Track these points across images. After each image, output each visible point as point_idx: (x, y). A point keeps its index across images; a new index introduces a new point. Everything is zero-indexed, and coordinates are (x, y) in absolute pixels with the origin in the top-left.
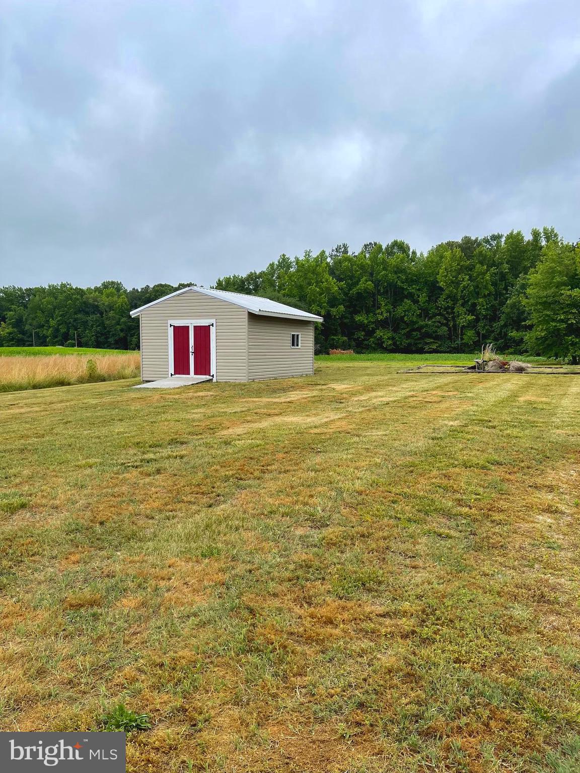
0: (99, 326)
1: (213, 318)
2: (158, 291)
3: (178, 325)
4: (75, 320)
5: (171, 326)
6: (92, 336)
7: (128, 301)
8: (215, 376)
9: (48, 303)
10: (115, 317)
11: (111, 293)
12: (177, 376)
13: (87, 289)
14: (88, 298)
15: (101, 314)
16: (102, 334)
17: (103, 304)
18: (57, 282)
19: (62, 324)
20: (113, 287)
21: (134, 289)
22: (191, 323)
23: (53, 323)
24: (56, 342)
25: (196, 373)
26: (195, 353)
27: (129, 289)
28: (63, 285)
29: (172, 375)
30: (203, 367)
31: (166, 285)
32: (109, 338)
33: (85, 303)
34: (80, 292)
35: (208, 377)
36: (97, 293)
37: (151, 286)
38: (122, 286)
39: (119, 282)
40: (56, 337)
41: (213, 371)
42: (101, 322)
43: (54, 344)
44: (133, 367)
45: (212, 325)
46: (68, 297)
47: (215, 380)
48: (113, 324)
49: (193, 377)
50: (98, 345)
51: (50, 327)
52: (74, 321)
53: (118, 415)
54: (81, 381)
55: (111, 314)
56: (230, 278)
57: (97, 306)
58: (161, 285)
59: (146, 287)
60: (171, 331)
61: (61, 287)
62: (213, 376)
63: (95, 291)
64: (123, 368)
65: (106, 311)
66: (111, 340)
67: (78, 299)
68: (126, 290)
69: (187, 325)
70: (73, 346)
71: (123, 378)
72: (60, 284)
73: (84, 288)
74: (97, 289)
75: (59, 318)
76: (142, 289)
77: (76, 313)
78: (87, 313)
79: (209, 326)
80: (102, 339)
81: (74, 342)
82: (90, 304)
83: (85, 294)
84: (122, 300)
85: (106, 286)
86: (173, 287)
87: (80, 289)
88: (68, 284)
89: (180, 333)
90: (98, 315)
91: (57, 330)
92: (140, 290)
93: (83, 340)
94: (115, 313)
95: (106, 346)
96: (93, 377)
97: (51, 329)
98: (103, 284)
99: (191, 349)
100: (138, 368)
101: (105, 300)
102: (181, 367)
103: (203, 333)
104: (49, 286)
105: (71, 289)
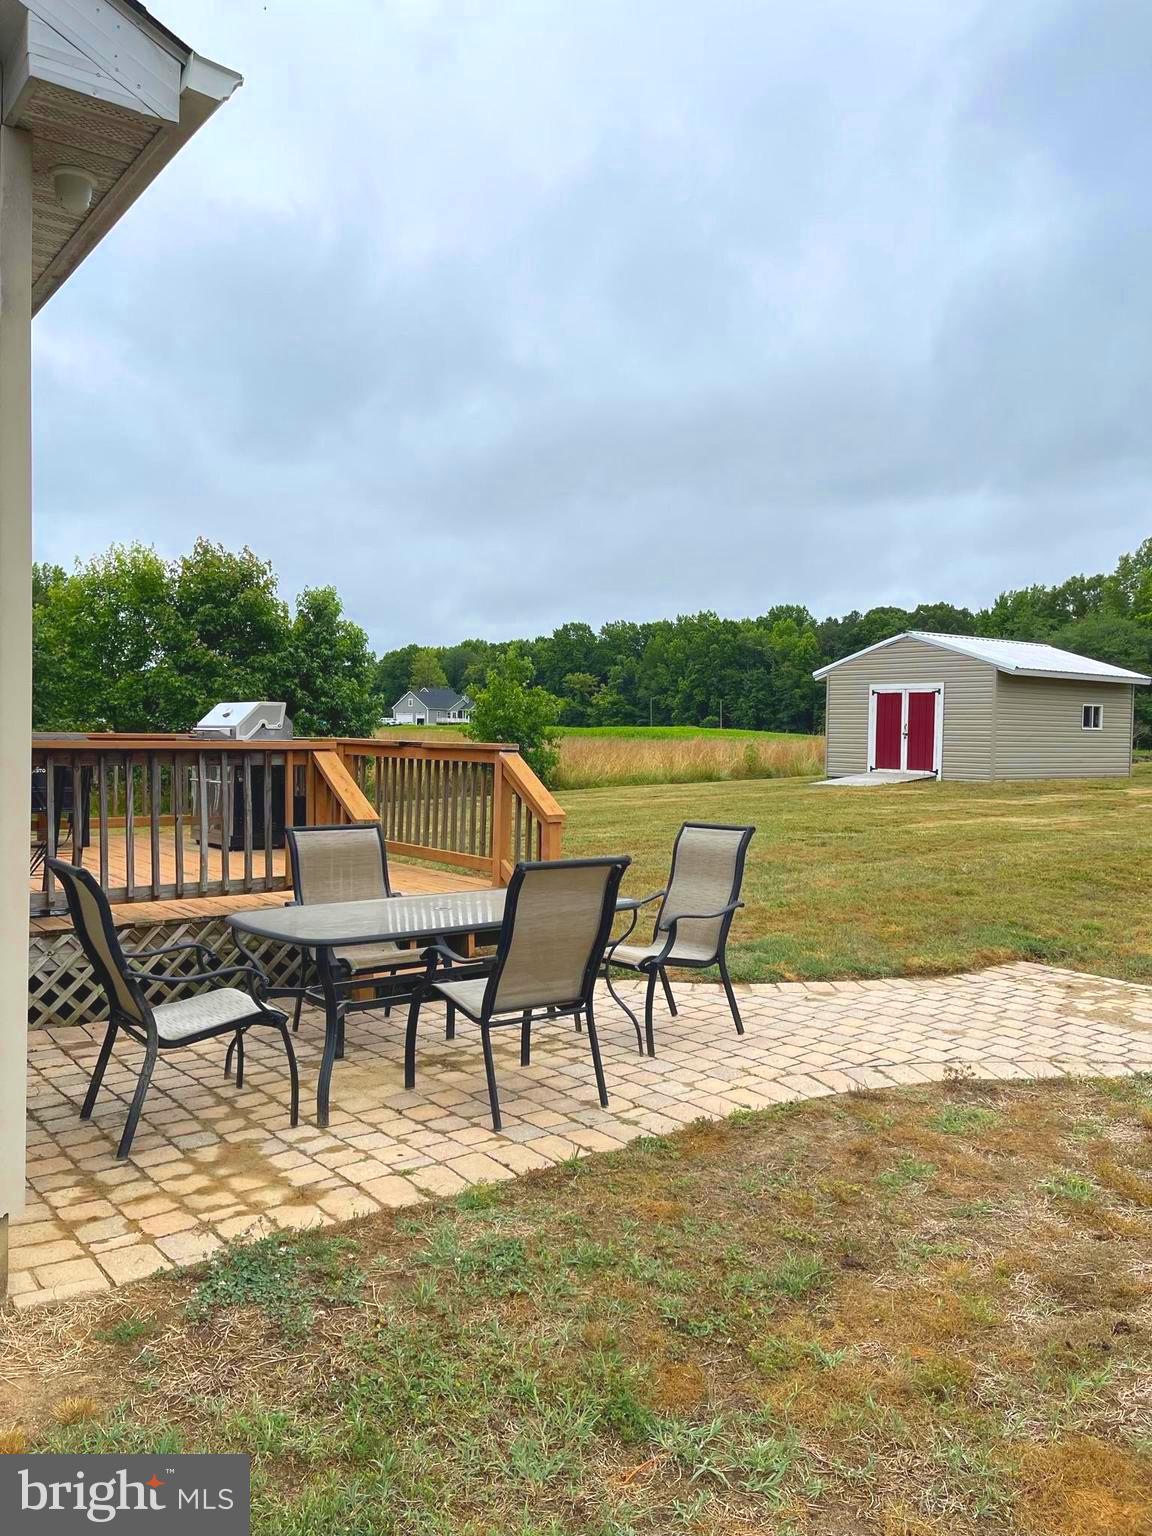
0: (762, 689)
1: (941, 681)
2: (875, 621)
3: (885, 692)
4: (721, 679)
5: (874, 693)
6: (751, 707)
7: (818, 641)
8: (939, 772)
9: (677, 649)
10: (792, 674)
11: (789, 628)
12: (879, 770)
13: (743, 623)
14: (746, 639)
15: (768, 667)
16: (767, 705)
17: (772, 649)
18: (691, 611)
19: (698, 686)
20: (791, 616)
21: (829, 619)
22: (905, 688)
23: (683, 684)
24: (688, 719)
25: (910, 766)
26: (910, 735)
27: (821, 620)
28: (703, 617)
29: (872, 769)
30: (921, 756)
31: (891, 610)
32: (778, 711)
33: (739, 648)
34: (731, 627)
35: (928, 773)
36: (761, 629)
37: (863, 612)
38: (807, 614)
39: (802, 607)
40: (687, 710)
41: (937, 763)
42: (766, 682)
43: (682, 723)
44: (814, 759)
45: (939, 692)
46: (713, 638)
47: (939, 777)
48: (787, 687)
49: (904, 772)
50: (759, 725)
51: (678, 692)
52: (720, 681)
53: (787, 806)
54: (736, 775)
55: (785, 667)
56: (1027, 592)
57: (761, 653)
58: (882, 610)
59: (851, 616)
60: (873, 702)
61: (699, 621)
62: (936, 772)
63: (758, 627)
64: (799, 758)
65: (776, 662)
66: (783, 716)
67: (728, 642)
68: (815, 622)
69: (900, 691)
70: (715, 725)
71: (799, 775)
72: (697, 615)
73: (738, 619)
74: (761, 622)
75: (693, 677)
76: (845, 618)
77: (723, 667)
78: (742, 667)
79: (934, 693)
80: (766, 715)
81: (717, 719)
82: (748, 650)
83: (740, 631)
84: (804, 642)
85: (777, 614)
86: (905, 613)
87: (732, 623)
88: (711, 615)
89: (888, 704)
90: (762, 669)
91: (690, 697)
92: (840, 621)
93: (734, 716)
94: (794, 666)
95: (772, 726)
96: (752, 771)
97: (679, 696)
98: (772, 613)
99: (904, 730)
100: (822, 759)
101: (775, 642)
102: (887, 757)
103: (923, 704)
104: (679, 619)
105: (717, 623)
